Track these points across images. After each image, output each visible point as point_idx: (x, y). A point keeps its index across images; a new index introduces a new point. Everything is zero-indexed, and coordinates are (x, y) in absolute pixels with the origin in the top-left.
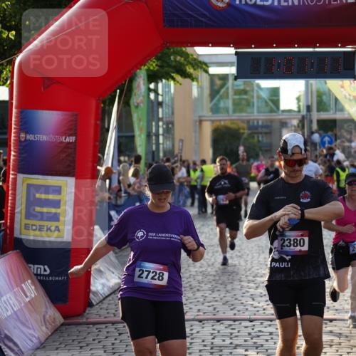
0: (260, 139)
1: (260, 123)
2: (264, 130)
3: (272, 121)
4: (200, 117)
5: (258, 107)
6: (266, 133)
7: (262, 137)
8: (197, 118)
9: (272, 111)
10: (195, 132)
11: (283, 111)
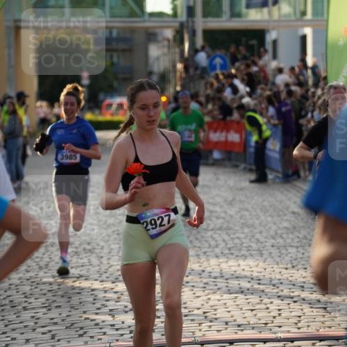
0: (115, 59)
1: (115, 33)
2: (122, 46)
3: (132, 30)
4: (16, 21)
5: (111, 8)
6: (124, 51)
7: (118, 57)
8: (11, 24)
9: (132, 14)
10: (9, 47)
11: (152, 15)
